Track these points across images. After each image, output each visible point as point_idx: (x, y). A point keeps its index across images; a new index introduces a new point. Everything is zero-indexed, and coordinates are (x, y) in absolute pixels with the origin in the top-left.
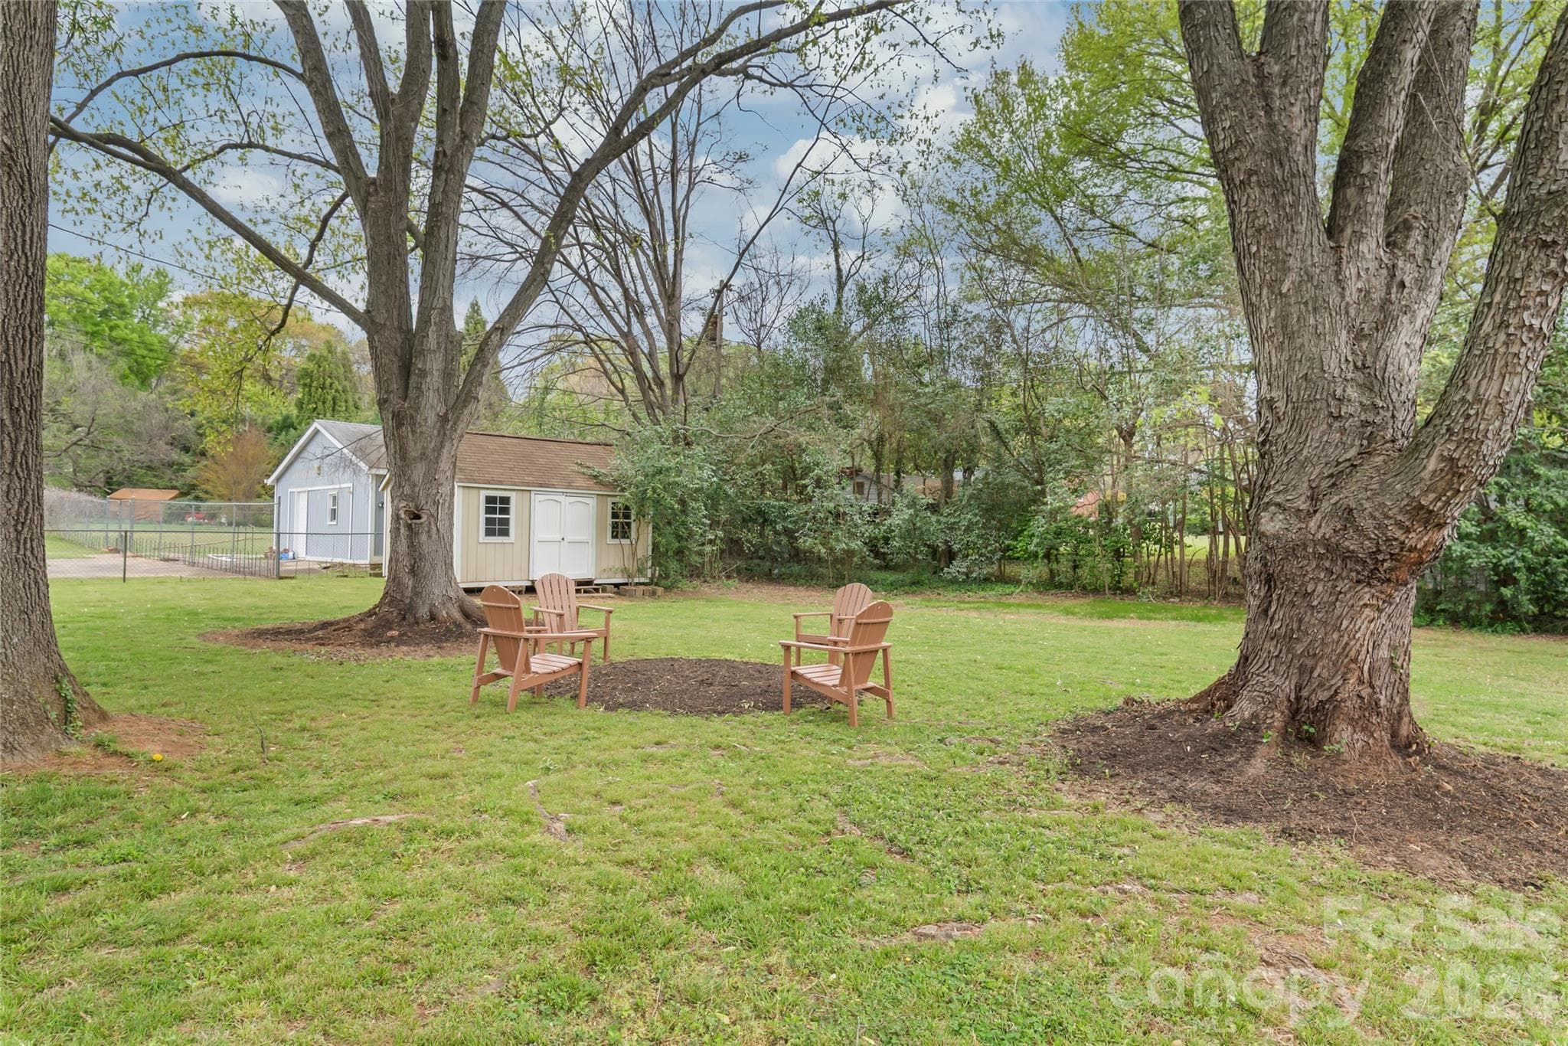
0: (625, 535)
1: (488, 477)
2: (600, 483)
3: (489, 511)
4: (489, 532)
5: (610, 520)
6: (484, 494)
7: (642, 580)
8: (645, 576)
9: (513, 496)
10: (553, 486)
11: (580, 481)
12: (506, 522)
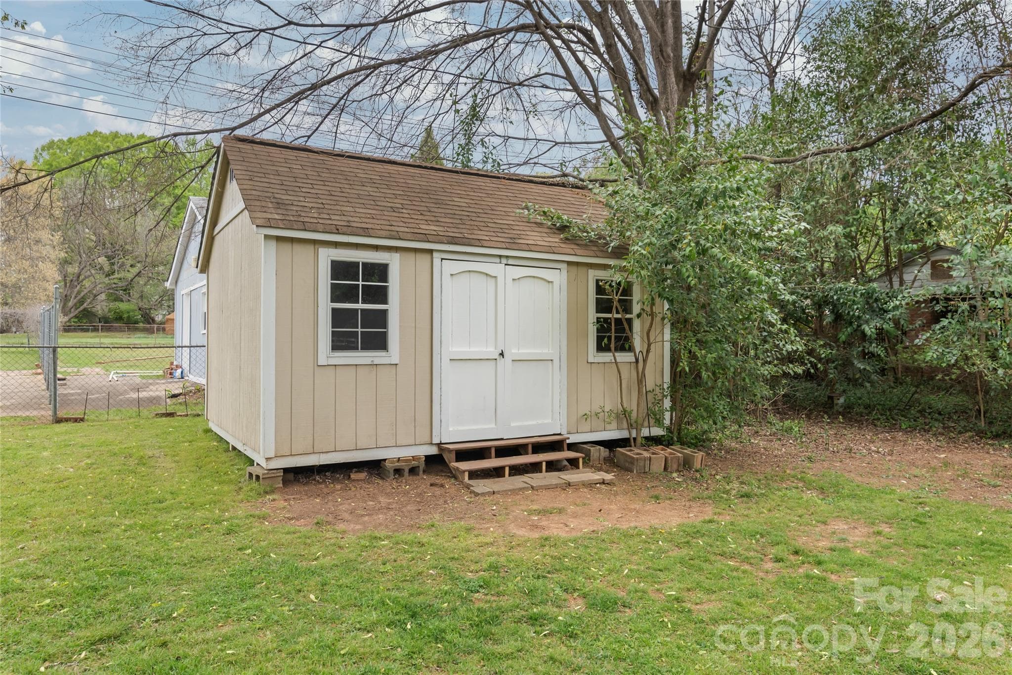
0: (624, 344)
1: (337, 220)
2: (572, 240)
3: (339, 293)
4: (341, 342)
5: (592, 315)
6: (327, 256)
7: (657, 431)
8: (659, 422)
9: (394, 262)
10: (479, 243)
11: (535, 237)
12: (381, 318)
